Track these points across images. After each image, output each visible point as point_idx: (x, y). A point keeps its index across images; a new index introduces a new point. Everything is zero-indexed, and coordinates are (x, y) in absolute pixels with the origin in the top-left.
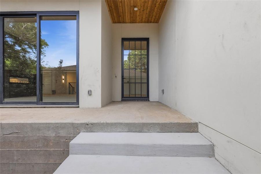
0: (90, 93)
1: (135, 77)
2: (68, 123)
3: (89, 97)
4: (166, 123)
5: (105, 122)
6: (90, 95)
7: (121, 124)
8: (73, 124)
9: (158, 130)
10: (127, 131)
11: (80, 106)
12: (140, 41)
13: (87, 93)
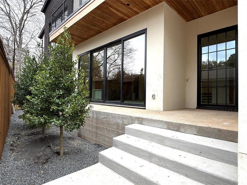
0: (154, 97)
1: (216, 80)
2: (128, 116)
3: (153, 100)
4: (203, 127)
5: (150, 118)
6: (154, 99)
7: (162, 121)
8: (131, 117)
9: (195, 133)
10: (166, 128)
11: (146, 108)
12: (224, 32)
13: (152, 96)
